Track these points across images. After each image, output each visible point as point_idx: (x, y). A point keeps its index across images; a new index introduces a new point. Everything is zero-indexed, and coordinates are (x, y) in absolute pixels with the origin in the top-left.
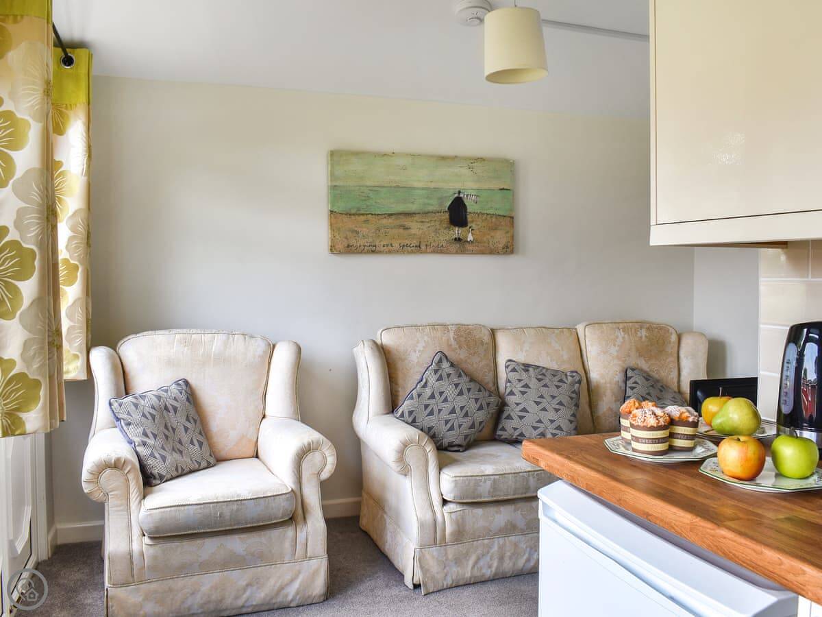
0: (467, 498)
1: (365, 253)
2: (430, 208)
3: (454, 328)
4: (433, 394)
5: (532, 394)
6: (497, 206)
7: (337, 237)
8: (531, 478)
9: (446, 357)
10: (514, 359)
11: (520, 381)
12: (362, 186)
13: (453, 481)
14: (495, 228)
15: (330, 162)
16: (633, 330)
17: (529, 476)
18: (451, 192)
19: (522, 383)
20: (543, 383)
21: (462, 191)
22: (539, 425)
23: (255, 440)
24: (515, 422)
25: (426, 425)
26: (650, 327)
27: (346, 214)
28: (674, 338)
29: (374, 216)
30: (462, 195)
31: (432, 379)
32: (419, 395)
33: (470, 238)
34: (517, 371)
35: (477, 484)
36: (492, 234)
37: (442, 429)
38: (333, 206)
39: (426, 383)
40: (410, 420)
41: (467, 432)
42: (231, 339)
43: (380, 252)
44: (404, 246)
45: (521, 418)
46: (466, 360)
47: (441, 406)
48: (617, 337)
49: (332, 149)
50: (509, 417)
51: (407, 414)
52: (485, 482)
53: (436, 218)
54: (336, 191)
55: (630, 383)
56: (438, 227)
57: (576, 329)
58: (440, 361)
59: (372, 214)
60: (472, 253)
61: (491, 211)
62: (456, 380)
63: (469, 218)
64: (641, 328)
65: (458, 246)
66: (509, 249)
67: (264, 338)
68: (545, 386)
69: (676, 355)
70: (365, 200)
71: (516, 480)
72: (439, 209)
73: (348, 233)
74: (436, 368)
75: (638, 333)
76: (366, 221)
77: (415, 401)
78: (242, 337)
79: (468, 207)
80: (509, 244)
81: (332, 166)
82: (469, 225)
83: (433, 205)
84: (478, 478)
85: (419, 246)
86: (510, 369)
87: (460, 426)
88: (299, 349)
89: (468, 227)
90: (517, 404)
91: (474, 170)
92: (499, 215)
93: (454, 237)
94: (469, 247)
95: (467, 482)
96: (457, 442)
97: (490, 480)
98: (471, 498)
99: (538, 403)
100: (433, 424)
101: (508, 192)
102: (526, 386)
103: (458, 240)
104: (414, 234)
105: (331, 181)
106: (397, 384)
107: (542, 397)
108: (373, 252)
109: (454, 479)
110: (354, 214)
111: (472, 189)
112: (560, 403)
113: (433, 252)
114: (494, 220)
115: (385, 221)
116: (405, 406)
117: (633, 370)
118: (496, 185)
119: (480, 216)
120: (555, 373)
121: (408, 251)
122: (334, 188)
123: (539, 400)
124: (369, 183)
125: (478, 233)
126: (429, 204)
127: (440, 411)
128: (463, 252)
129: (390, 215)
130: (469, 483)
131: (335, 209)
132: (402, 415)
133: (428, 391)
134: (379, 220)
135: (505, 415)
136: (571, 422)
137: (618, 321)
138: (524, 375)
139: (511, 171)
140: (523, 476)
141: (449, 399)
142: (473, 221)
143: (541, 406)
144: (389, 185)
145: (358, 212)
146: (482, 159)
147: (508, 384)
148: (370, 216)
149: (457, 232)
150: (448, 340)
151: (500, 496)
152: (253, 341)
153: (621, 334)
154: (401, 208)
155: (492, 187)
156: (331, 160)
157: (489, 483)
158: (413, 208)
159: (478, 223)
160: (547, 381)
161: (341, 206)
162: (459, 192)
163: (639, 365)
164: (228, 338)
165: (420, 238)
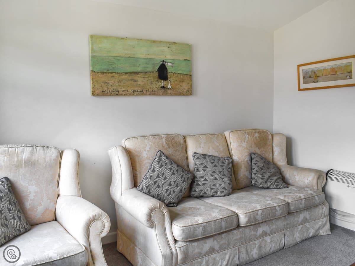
0: (190, 238)
1: (113, 95)
2: (148, 70)
3: (165, 136)
4: (158, 175)
5: (209, 171)
6: (183, 69)
7: (96, 86)
8: (223, 222)
9: (163, 154)
10: (197, 152)
11: (202, 164)
12: (110, 56)
13: (181, 230)
14: (182, 81)
15: (90, 42)
16: (252, 134)
17: (222, 221)
18: (159, 61)
19: (204, 165)
20: (214, 164)
21: (165, 60)
22: (213, 187)
23: (54, 210)
24: (201, 187)
25: (156, 193)
26: (260, 132)
27: (101, 73)
28: (270, 137)
29: (117, 74)
30: (165, 63)
31: (157, 167)
32: (151, 177)
33: (169, 86)
34: (200, 159)
35: (195, 230)
36: (181, 84)
37: (165, 194)
38: (93, 68)
39: (154, 169)
40: (147, 191)
41: (178, 195)
42: (35, 149)
43: (121, 95)
44: (134, 91)
45: (204, 184)
46: (172, 154)
47: (163, 182)
48: (245, 138)
49: (92, 34)
50: (198, 184)
51: (145, 188)
52: (199, 228)
53: (151, 75)
54: (95, 59)
55: (254, 161)
56: (152, 80)
57: (224, 134)
58: (160, 156)
59: (116, 73)
60: (171, 95)
61: (180, 72)
62: (170, 166)
63: (169, 76)
64: (256, 132)
65: (163, 91)
66: (189, 92)
67: (56, 148)
68: (215, 166)
69: (271, 145)
70: (111, 65)
71: (215, 224)
72: (153, 70)
73: (102, 84)
74: (159, 160)
75: (255, 135)
76: (113, 77)
77: (149, 180)
78: (42, 148)
79: (168, 70)
80: (189, 90)
81: (92, 44)
82: (169, 79)
83: (150, 68)
84: (195, 226)
85: (143, 91)
86: (196, 157)
87: (174, 192)
88: (78, 154)
89: (168, 81)
91: (171, 49)
92: (184, 74)
93: (161, 86)
94: (169, 92)
95: (189, 229)
96: (173, 201)
97: (201, 226)
98: (192, 238)
99: (212, 176)
100: (160, 192)
101: (188, 61)
102: (206, 167)
103: (163, 88)
104: (140, 84)
105: (92, 53)
106: (136, 170)
107: (214, 172)
108: (117, 95)
109: (182, 228)
110: (106, 73)
111: (170, 59)
112: (224, 175)
113: (150, 94)
114: (182, 76)
115: (123, 77)
116: (143, 183)
117: (254, 154)
118: (182, 57)
119: (174, 74)
120: (219, 158)
121: (136, 94)
122: (93, 57)
123: (213, 174)
124: (114, 55)
125: (173, 83)
126: (147, 68)
127: (163, 184)
128: (166, 94)
129: (126, 73)
130: (191, 229)
131: (94, 70)
132: (142, 189)
133: (155, 174)
134: (120, 76)
135: (195, 183)
136: (230, 184)
137: (244, 129)
138: (204, 161)
139: (190, 50)
140: (219, 222)
141: (168, 178)
142: (171, 77)
143: (214, 177)
144: (125, 56)
145: (108, 72)
146: (175, 43)
147: (196, 166)
148: (115, 73)
149: (162, 83)
150: (162, 144)
151: (207, 234)
152: (49, 150)
153: (247, 136)
154: (132, 69)
155: (181, 58)
156: (91, 40)
157: (201, 228)
158: (139, 69)
159: (173, 78)
160: (216, 163)
161: (98, 68)
162: (163, 61)
163: (256, 151)
164: (33, 149)
165: (143, 86)
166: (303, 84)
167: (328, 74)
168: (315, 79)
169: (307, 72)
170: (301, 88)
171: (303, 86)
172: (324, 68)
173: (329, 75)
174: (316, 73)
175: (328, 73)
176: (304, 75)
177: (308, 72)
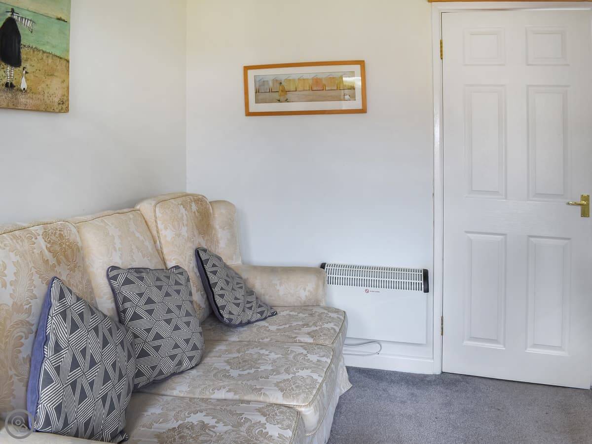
11: (140, 295)
14: (50, 73)
16: (188, 205)
19: (144, 298)
20: (164, 290)
22: (175, 351)
24: (152, 359)
25: (81, 421)
26: (196, 200)
30: (15, 17)
33: (24, 84)
34: (133, 283)
36: (48, 81)
37: (101, 415)
40: (61, 426)
45: (157, 348)
47: (90, 375)
51: (53, 417)
57: (139, 210)
60: (26, 109)
63: (23, 56)
64: (192, 201)
65: (10, 95)
68: (167, 294)
75: (192, 208)
80: (64, 99)
82: (23, 65)
86: (121, 280)
89: (21, 68)
90: (148, 330)
92: (55, 55)
93: (5, 81)
94: (23, 99)
99: (168, 321)
102: (150, 301)
103: (10, 86)
107: (169, 311)
112: (187, 314)
117: (204, 251)
119: (36, 53)
120: (165, 274)
123: (168, 316)
125: (32, 77)
127: (91, 385)
132: (47, 421)
136: (201, 334)
137: (175, 196)
138: (142, 286)
142: (27, 60)
143: (172, 325)
149: (9, 73)
150: (42, 254)
153: (183, 211)
155: (50, 13)
159: (32, 63)
160: (165, 287)
162: (13, 11)
166: (256, 102)
167: (308, 88)
168: (280, 96)
169: (264, 81)
170: (251, 110)
171: (254, 107)
172: (299, 76)
173: (309, 90)
174: (283, 84)
175: (308, 86)
176: (257, 86)
177: (268, 81)
